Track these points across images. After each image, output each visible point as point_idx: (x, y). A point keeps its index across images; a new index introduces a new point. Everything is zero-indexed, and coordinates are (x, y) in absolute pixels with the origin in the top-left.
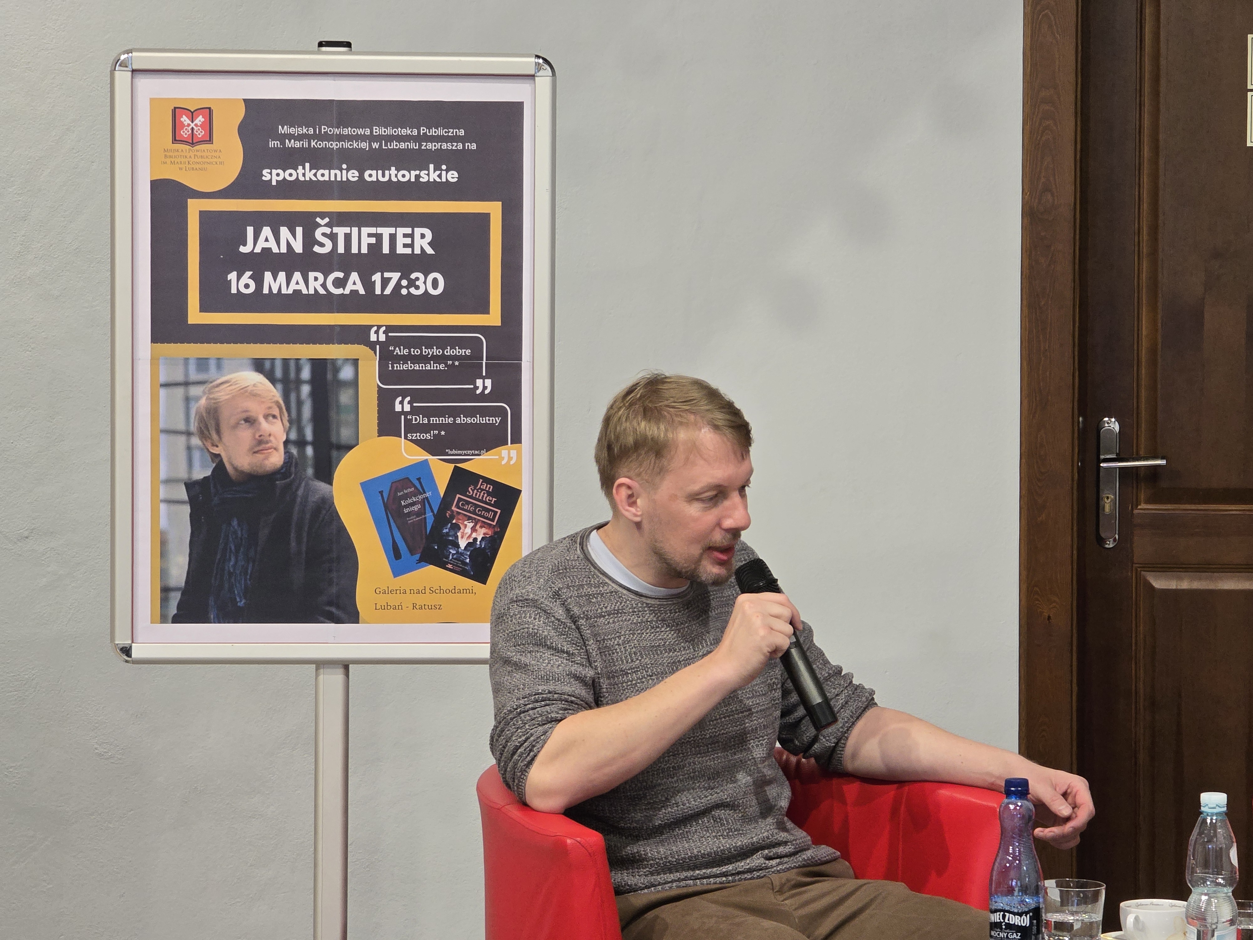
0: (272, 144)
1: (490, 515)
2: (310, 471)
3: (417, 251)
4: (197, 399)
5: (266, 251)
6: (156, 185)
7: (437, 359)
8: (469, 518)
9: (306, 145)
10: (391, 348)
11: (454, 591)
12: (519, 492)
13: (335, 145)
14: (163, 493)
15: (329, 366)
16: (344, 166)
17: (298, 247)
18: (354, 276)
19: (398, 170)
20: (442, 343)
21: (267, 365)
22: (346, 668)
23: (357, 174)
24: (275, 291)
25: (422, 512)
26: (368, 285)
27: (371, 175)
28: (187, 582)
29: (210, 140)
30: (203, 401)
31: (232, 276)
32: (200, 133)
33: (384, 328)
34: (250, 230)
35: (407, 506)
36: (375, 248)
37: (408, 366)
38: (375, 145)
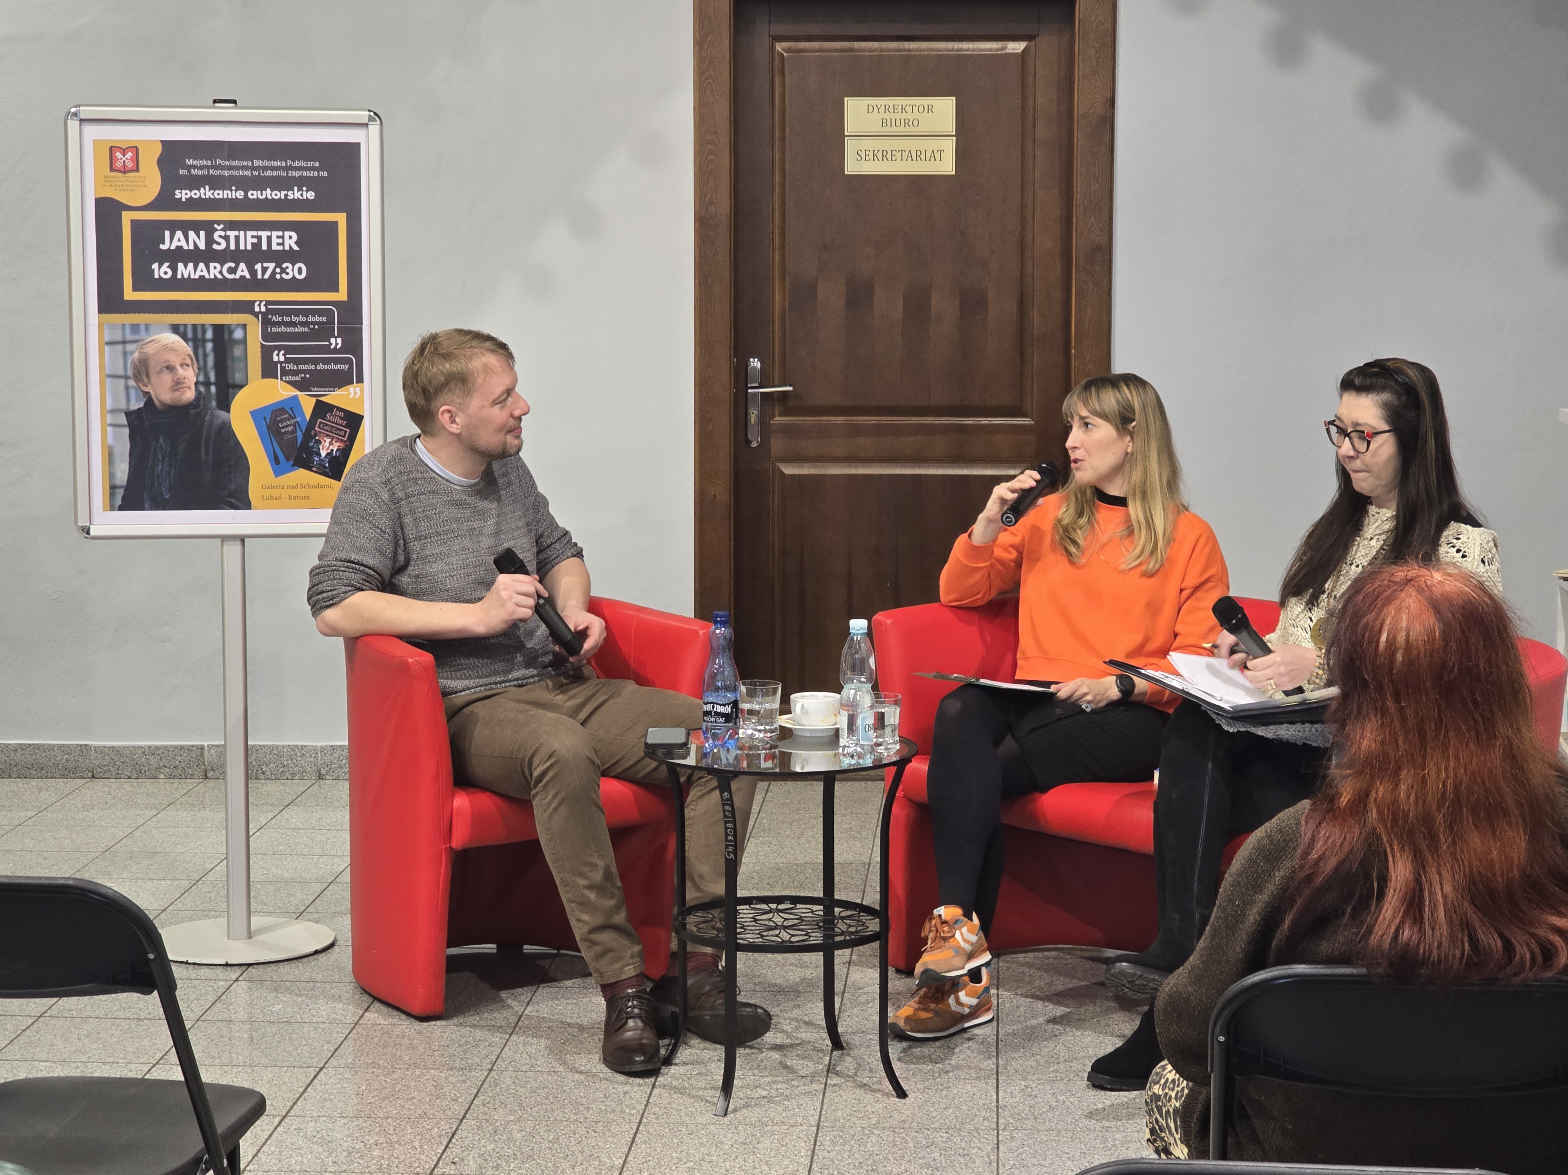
0: (182, 172)
1: (342, 433)
2: (214, 403)
3: (287, 248)
4: (132, 353)
5: (179, 248)
6: (101, 203)
7: (302, 324)
8: (328, 436)
9: (206, 173)
10: (270, 316)
11: (318, 486)
12: (362, 417)
13: (226, 173)
14: (109, 419)
15: (226, 330)
16: (234, 188)
17: (202, 246)
18: (242, 266)
19: (272, 191)
20: (306, 313)
21: (182, 329)
22: (243, 541)
23: (242, 193)
24: (186, 276)
25: (294, 432)
26: (253, 272)
27: (253, 195)
28: (128, 482)
29: (137, 170)
30: (136, 355)
31: (155, 266)
32: (130, 165)
33: (264, 303)
34: (167, 233)
35: (283, 428)
36: (257, 246)
37: (283, 329)
38: (256, 173)
